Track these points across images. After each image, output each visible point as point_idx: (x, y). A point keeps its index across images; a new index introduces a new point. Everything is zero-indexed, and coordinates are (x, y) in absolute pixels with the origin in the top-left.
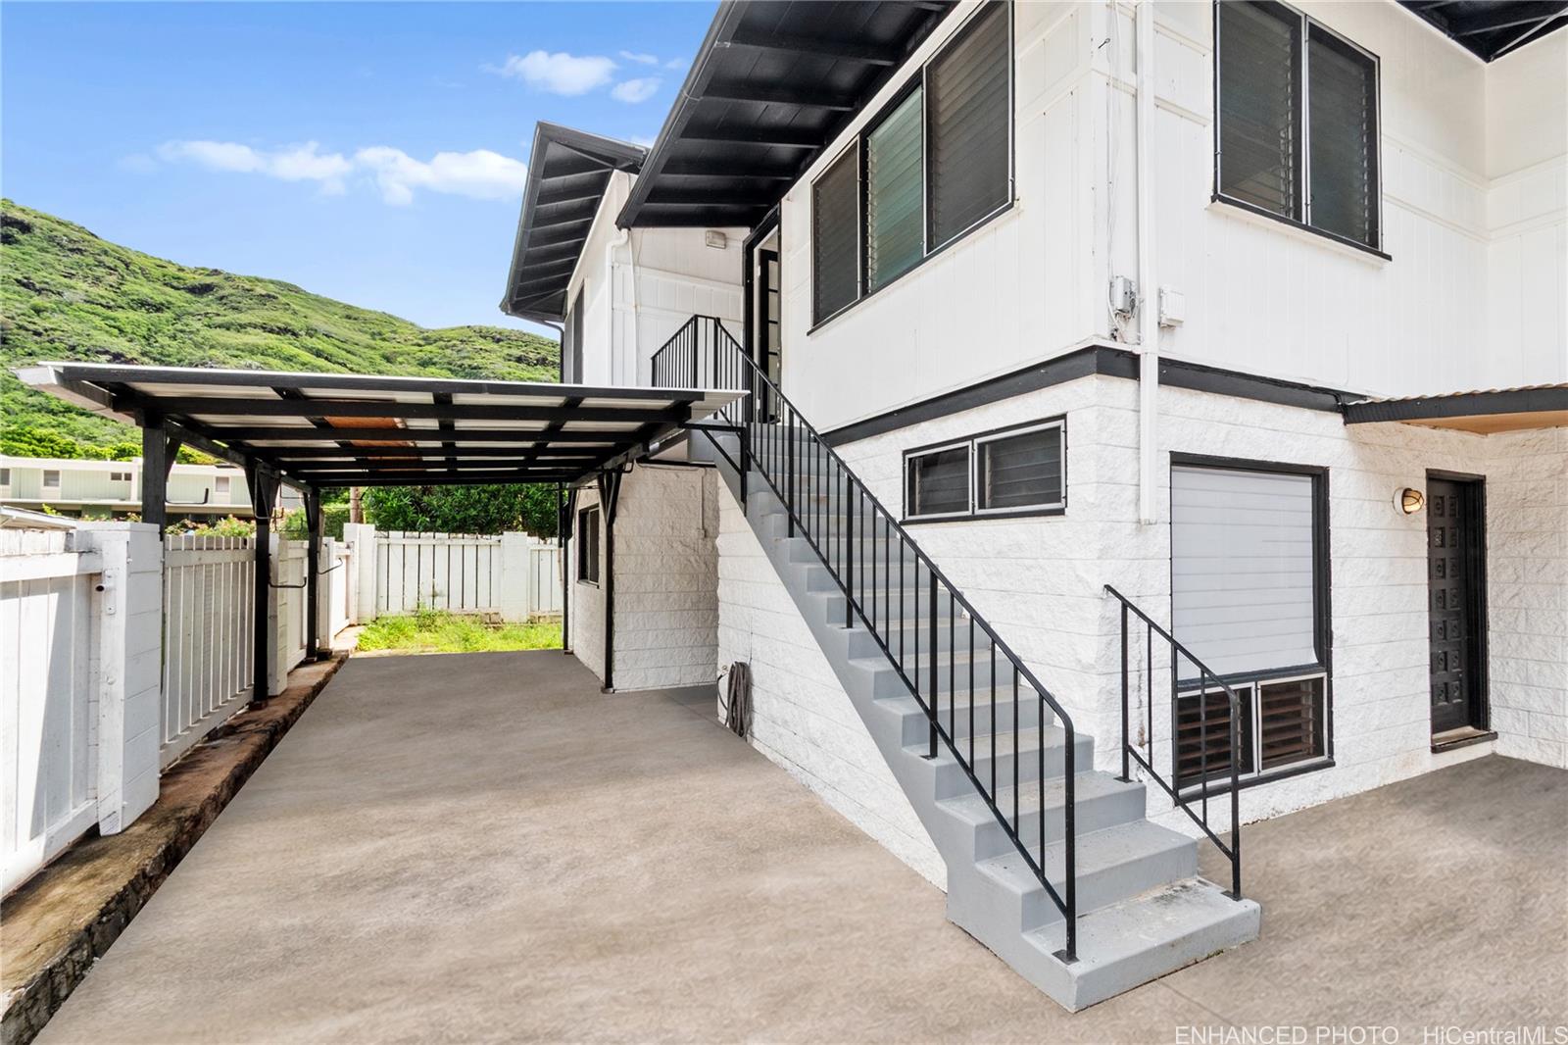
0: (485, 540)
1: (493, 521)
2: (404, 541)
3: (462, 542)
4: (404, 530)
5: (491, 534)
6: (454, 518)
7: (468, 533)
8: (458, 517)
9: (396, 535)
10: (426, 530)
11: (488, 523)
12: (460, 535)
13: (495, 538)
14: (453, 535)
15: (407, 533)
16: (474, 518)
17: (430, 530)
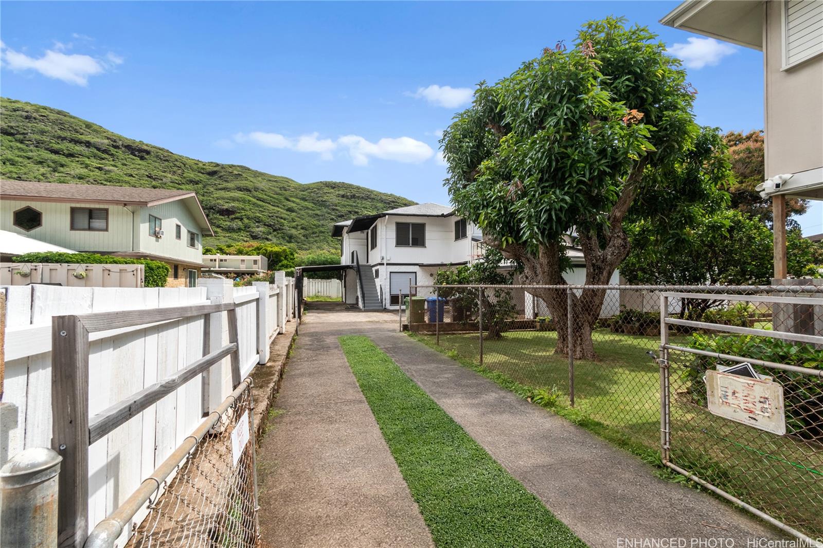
5: (329, 279)
12: (323, 280)
15: (313, 279)
16: (326, 276)
17: (317, 279)
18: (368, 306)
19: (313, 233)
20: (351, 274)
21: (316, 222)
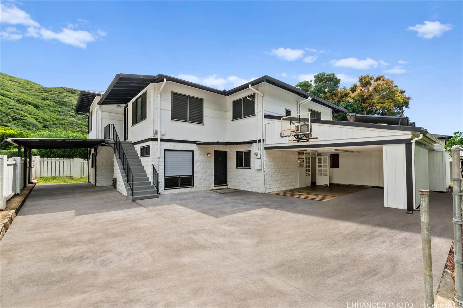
0: (69, 160)
1: (72, 155)
2: (48, 160)
3: (63, 160)
4: (48, 157)
5: (71, 158)
6: (61, 154)
7: (65, 158)
8: (62, 154)
9: (45, 159)
10: (53, 157)
11: (70, 156)
12: (63, 159)
13: (72, 159)
14: (61, 159)
15: (48, 158)
16: (66, 155)
17: (55, 157)
18: (137, 194)
19: (54, 124)
20: (103, 152)
21: (57, 117)
